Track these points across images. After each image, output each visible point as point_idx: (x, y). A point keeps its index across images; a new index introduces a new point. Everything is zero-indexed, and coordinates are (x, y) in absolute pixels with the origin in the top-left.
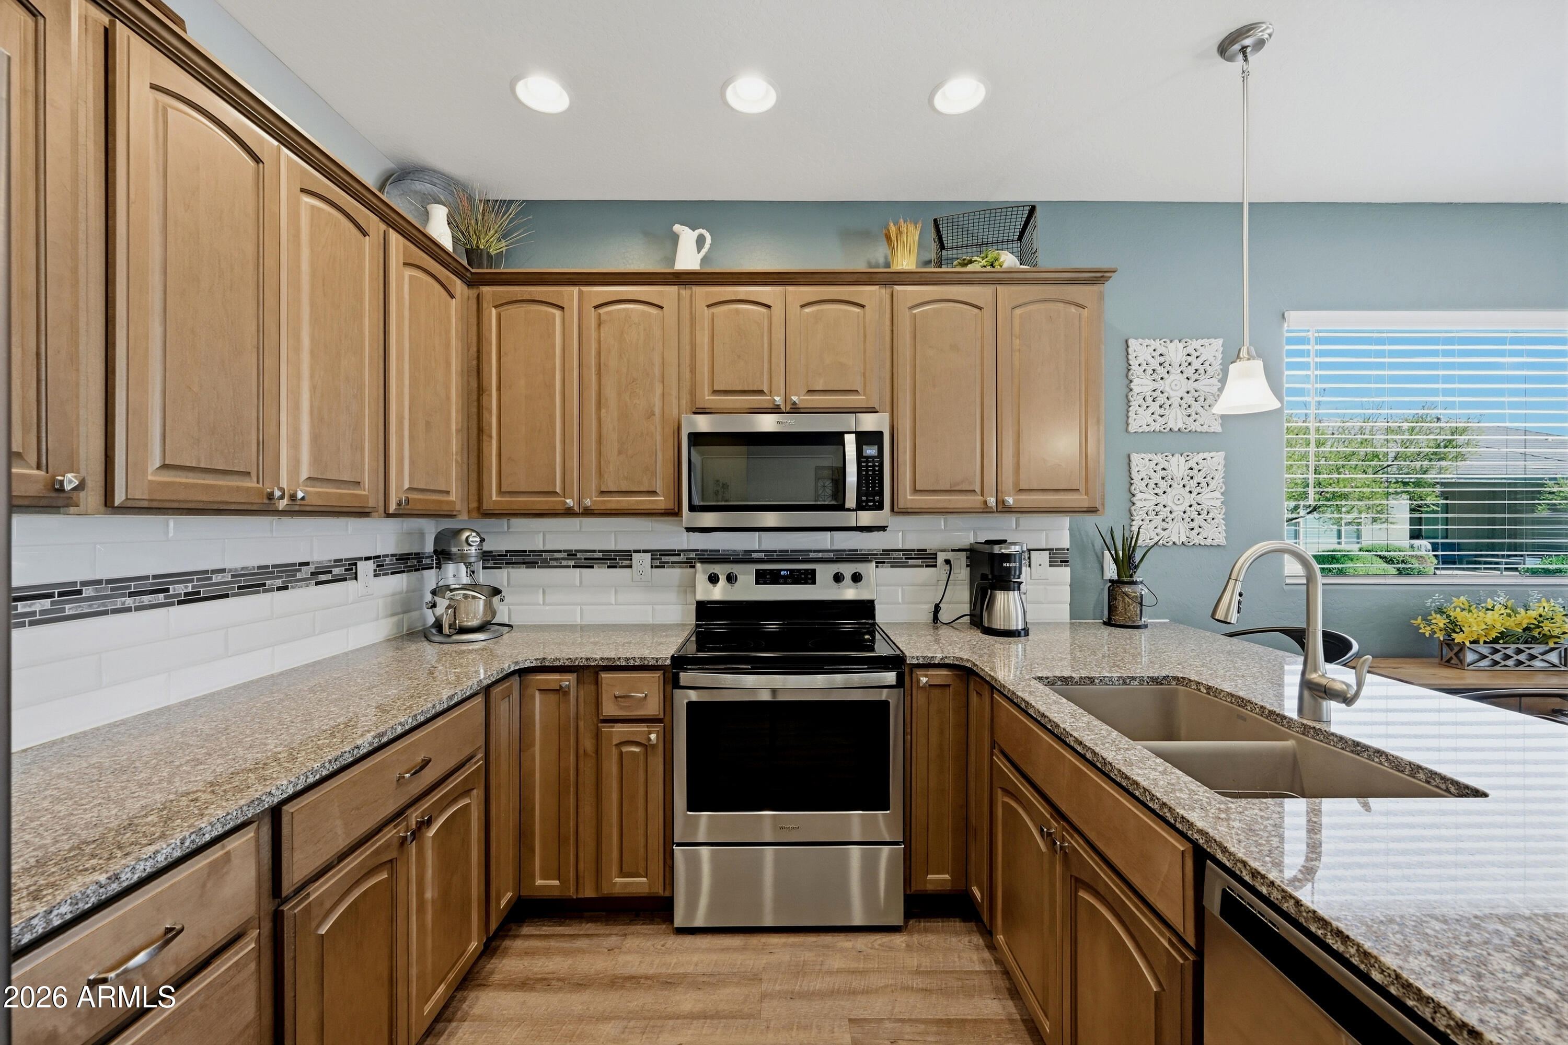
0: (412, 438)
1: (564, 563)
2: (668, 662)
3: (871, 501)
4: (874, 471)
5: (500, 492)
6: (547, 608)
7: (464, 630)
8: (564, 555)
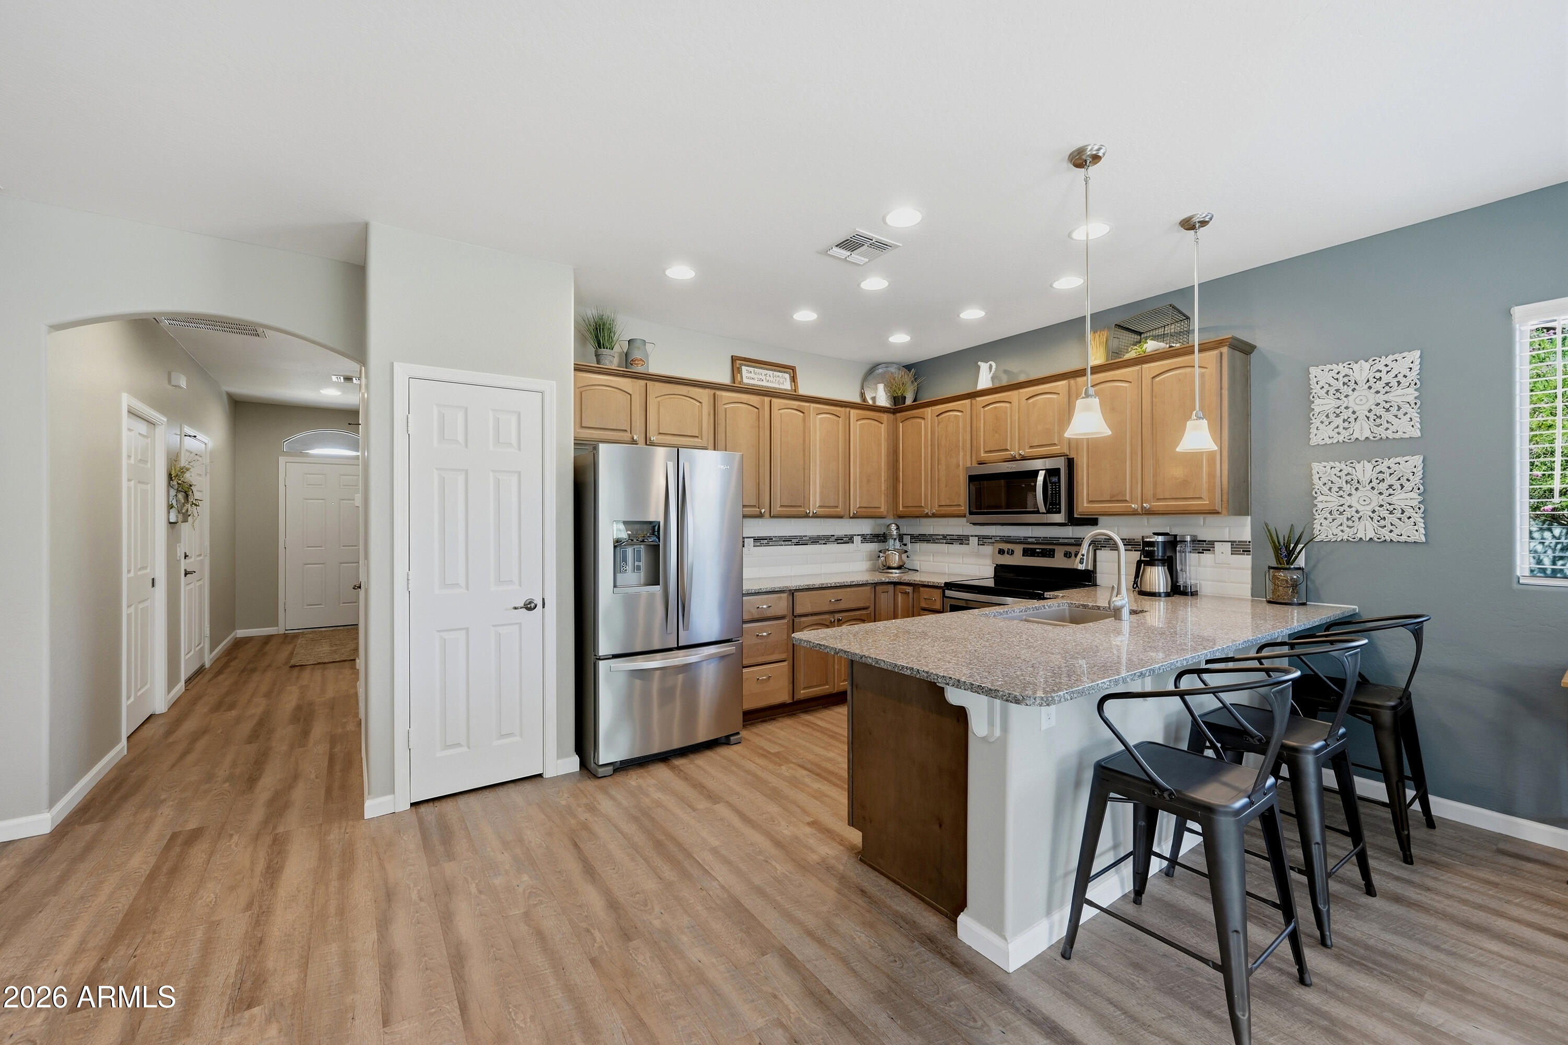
0: (860, 487)
1: (941, 541)
2: (943, 585)
3: (1054, 508)
4: (1056, 491)
5: (903, 507)
6: (935, 563)
7: (890, 568)
8: (941, 537)
